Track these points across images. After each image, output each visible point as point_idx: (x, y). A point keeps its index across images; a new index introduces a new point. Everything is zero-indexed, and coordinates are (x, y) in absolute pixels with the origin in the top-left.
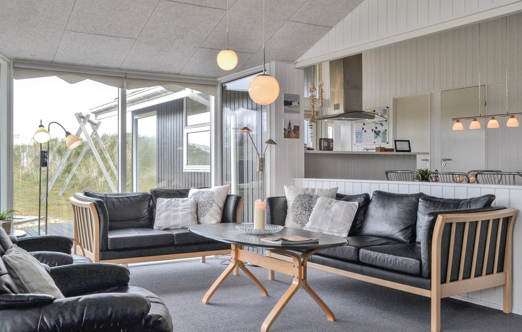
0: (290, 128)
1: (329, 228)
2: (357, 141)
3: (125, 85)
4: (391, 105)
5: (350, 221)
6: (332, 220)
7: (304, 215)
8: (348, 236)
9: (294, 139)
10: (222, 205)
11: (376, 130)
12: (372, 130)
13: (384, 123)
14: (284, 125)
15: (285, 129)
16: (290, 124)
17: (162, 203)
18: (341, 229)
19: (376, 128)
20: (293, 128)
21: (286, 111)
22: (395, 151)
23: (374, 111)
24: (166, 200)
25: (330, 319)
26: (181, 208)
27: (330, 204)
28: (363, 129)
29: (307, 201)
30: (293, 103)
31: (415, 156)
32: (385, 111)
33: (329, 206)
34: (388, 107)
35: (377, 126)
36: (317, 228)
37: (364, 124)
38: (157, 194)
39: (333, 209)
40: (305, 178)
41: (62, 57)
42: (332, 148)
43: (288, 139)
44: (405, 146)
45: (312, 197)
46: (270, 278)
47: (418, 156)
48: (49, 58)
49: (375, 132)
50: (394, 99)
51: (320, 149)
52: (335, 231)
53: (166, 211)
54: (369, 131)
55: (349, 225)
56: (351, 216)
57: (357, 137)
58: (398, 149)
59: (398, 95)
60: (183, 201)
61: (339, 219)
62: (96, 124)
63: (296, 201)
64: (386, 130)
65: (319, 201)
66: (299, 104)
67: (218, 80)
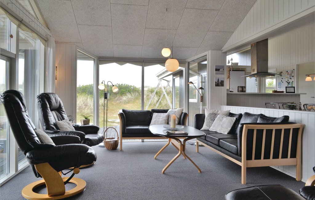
0: (219, 82)
1: (220, 130)
2: (279, 87)
3: (143, 65)
4: (295, 67)
5: (230, 127)
6: (222, 126)
7: (211, 123)
8: (228, 134)
9: (221, 87)
10: (179, 117)
11: (288, 81)
12: (286, 82)
13: (292, 78)
14: (215, 80)
15: (216, 82)
16: (218, 80)
17: (155, 115)
18: (225, 130)
19: (288, 80)
20: (220, 82)
21: (216, 74)
22: (285, 92)
23: (287, 72)
24: (157, 114)
25: (199, 172)
26: (161, 117)
27: (222, 118)
28: (282, 81)
29: (214, 116)
30: (220, 70)
31: (299, 95)
32: (292, 71)
33: (222, 119)
34: (294, 69)
35: (288, 79)
36: (215, 129)
37: (282, 79)
38: (154, 111)
39: (223, 120)
40: (227, 105)
41: (117, 54)
42: (245, 91)
43: (217, 87)
44: (292, 90)
45: (216, 114)
46: (197, 152)
47: (301, 95)
48: (111, 55)
49: (288, 82)
50: (297, 65)
51: (238, 92)
52: (222, 131)
53: (155, 118)
54: (285, 82)
55: (229, 129)
56: (231, 124)
57: (279, 85)
58: (287, 91)
59: (299, 63)
60: (163, 114)
61: (225, 126)
62: (169, 81)
63: (208, 116)
64: (293, 81)
65: (218, 116)
66: (223, 70)
67: (186, 60)
